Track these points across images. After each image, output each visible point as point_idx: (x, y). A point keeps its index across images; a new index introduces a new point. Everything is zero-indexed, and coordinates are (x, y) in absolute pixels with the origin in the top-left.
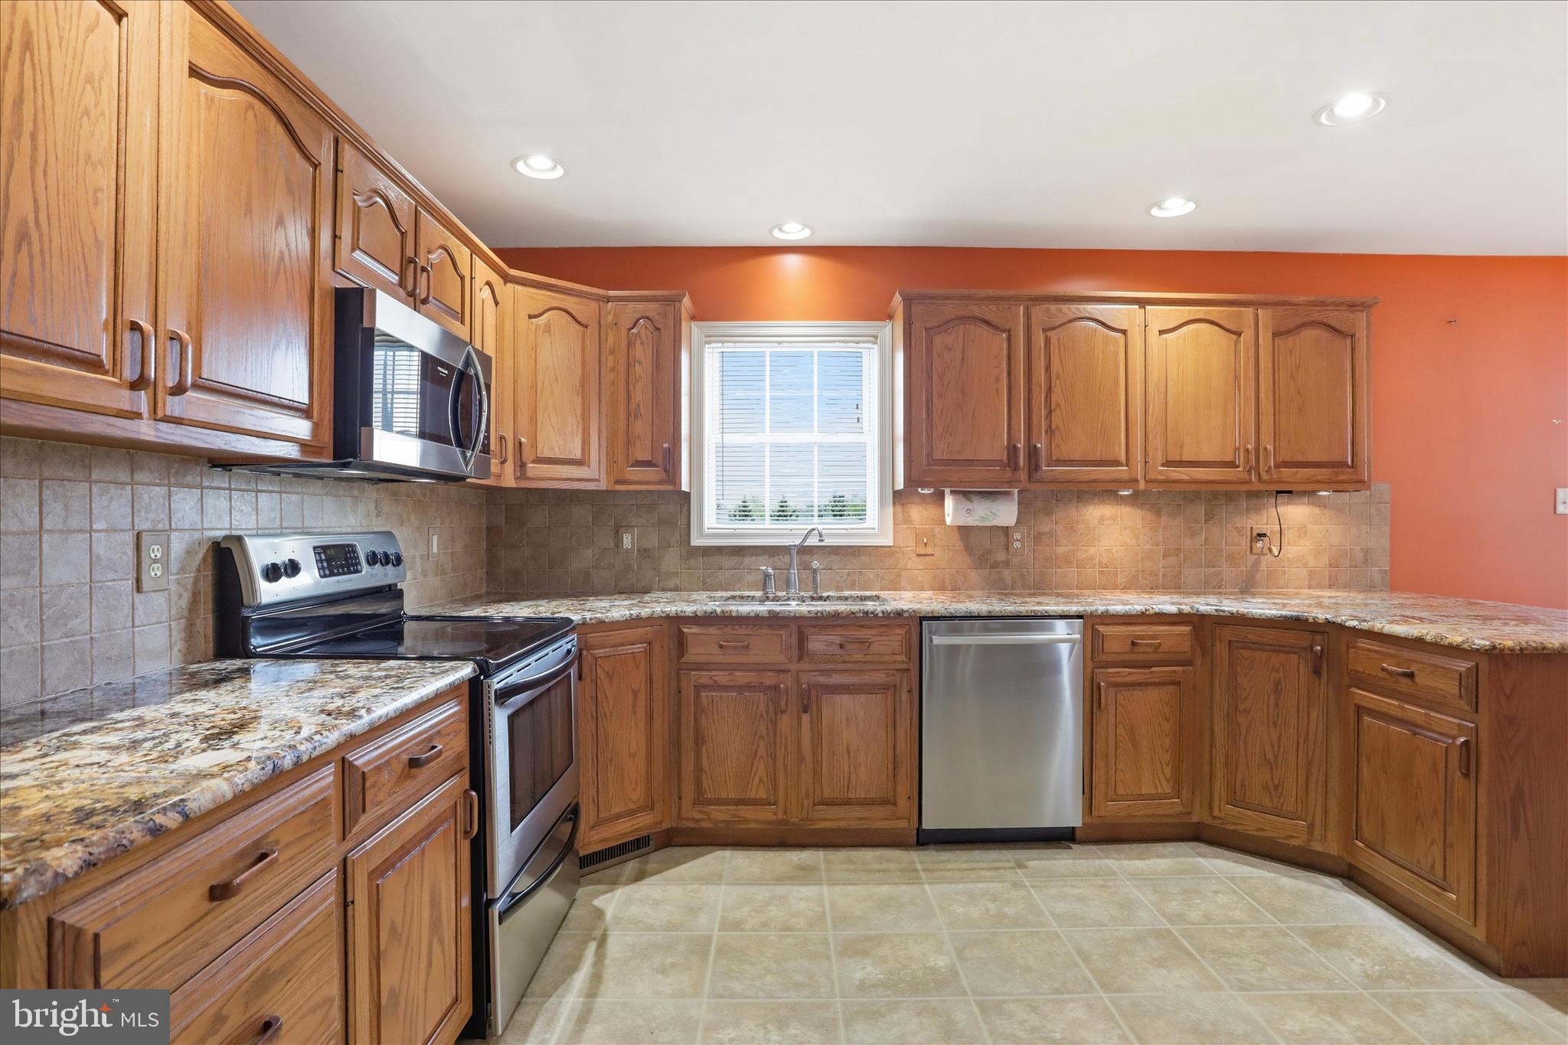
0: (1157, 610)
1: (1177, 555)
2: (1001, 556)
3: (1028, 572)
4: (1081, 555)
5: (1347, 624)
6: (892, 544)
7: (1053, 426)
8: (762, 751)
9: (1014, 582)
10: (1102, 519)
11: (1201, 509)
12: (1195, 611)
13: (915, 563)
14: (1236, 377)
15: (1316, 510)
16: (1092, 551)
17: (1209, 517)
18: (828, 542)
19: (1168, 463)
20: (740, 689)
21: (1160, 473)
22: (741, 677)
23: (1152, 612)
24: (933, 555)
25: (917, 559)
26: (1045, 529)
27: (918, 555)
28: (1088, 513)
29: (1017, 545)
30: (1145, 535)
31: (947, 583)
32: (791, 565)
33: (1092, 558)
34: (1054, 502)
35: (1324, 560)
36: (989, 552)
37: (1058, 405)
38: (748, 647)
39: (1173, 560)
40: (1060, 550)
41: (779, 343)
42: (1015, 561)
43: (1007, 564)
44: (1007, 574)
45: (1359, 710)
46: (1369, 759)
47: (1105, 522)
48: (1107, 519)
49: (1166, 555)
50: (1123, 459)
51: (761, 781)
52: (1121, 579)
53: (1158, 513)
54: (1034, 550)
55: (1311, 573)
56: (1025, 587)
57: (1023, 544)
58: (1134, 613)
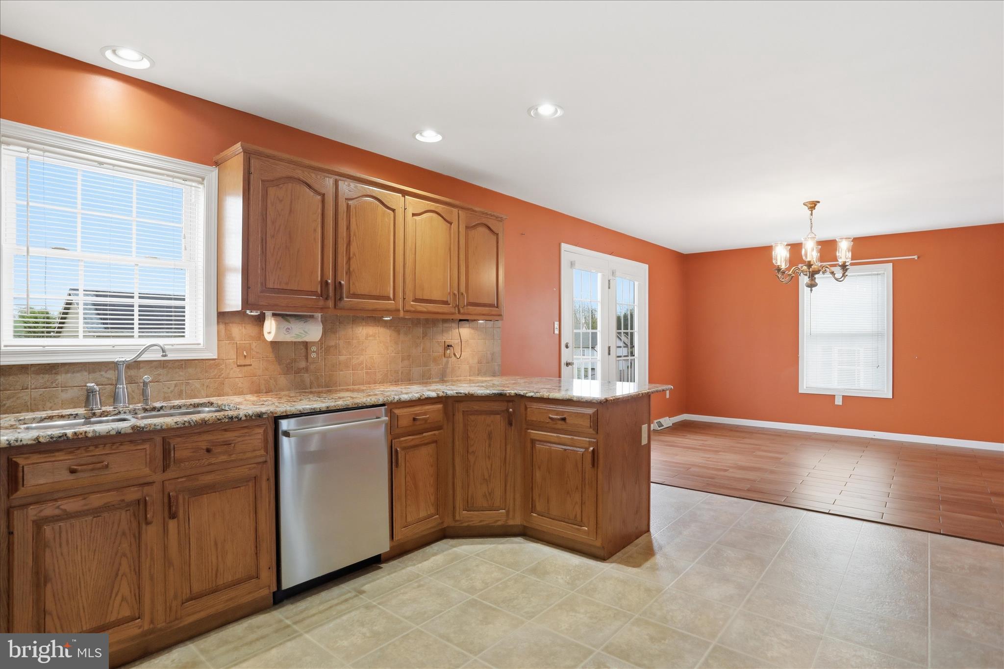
0: (426, 396)
1: (409, 359)
2: (303, 364)
3: (321, 376)
4: (354, 362)
5: (527, 395)
6: (216, 357)
7: (351, 269)
8: (125, 567)
9: (311, 383)
10: (367, 336)
11: (420, 331)
12: (445, 395)
13: (235, 372)
14: (450, 249)
15: (472, 331)
16: (362, 358)
17: (425, 335)
18: (171, 356)
19: (416, 300)
20: (96, 512)
21: (412, 306)
22: (96, 501)
23: (424, 397)
24: (250, 365)
25: (238, 369)
26: (332, 343)
27: (238, 366)
28: (359, 332)
29: (314, 355)
30: (392, 346)
31: (263, 387)
32: (118, 380)
33: (362, 363)
34: (338, 324)
35: (476, 361)
36: (294, 361)
37: (354, 254)
38: (107, 466)
39: (406, 362)
40: (342, 358)
41: (101, 163)
42: (312, 367)
43: (306, 370)
44: (307, 377)
45: (533, 442)
46: (539, 468)
47: (369, 338)
48: (370, 336)
49: (403, 360)
50: (391, 296)
51: (123, 599)
52: (379, 376)
53: (398, 332)
54: (325, 359)
55: (470, 367)
56: (319, 386)
57: (318, 354)
58: (414, 399)
